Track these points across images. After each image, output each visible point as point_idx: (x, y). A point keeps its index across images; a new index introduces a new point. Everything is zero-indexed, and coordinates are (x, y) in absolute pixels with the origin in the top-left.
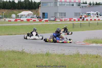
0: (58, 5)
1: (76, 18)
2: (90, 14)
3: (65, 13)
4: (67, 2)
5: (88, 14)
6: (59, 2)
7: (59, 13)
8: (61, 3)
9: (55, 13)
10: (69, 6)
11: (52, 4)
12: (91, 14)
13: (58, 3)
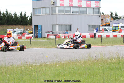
0: (57, 12)
1: (88, 34)
2: (118, 27)
3: (70, 26)
4: (73, 7)
5: (116, 27)
6: (58, 6)
7: (59, 25)
8: (62, 9)
9: (52, 25)
10: (78, 13)
11: (48, 11)
12: (120, 27)
13: (57, 9)
